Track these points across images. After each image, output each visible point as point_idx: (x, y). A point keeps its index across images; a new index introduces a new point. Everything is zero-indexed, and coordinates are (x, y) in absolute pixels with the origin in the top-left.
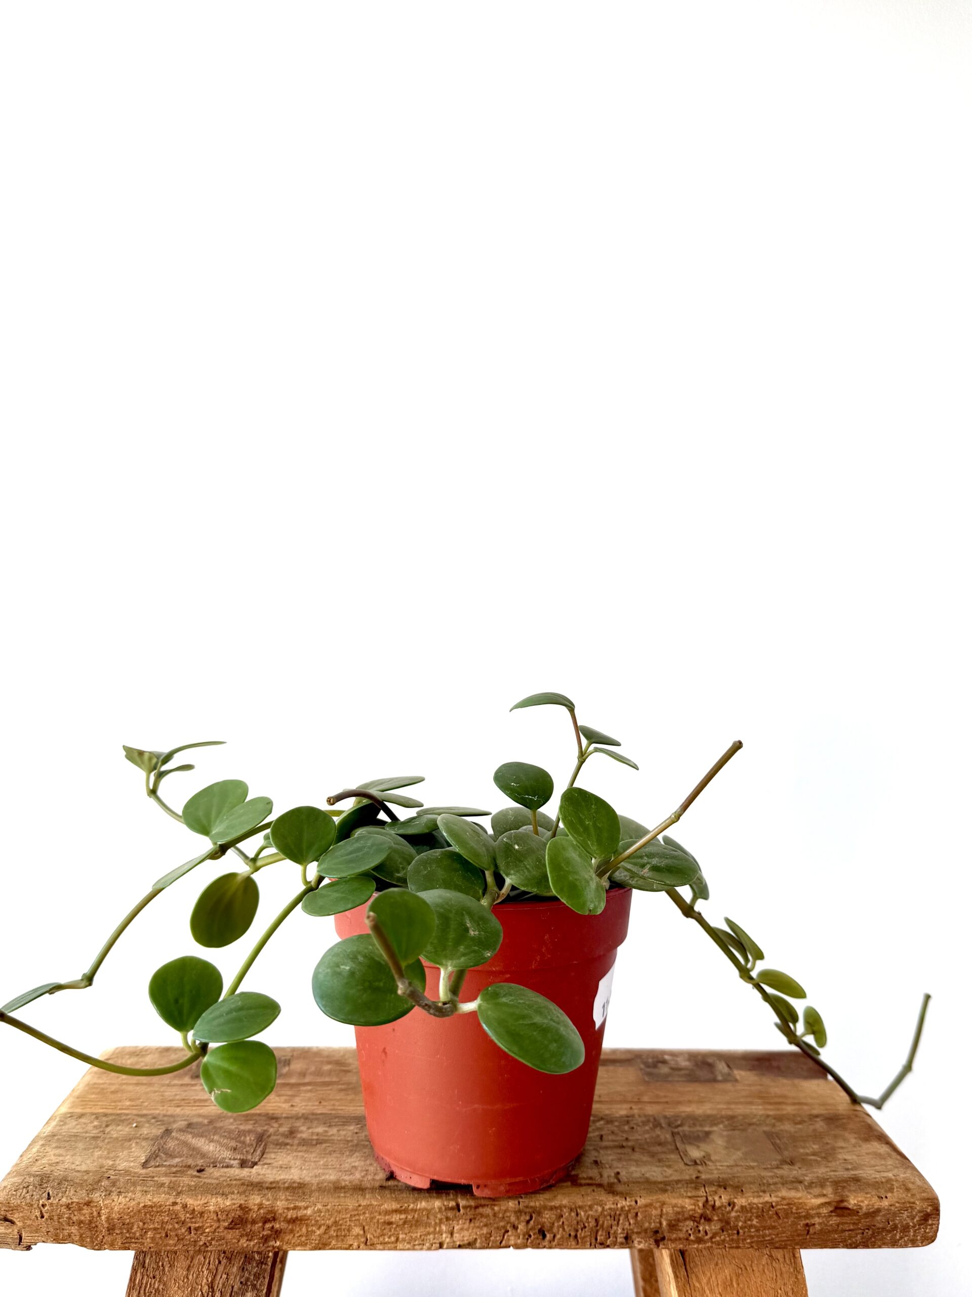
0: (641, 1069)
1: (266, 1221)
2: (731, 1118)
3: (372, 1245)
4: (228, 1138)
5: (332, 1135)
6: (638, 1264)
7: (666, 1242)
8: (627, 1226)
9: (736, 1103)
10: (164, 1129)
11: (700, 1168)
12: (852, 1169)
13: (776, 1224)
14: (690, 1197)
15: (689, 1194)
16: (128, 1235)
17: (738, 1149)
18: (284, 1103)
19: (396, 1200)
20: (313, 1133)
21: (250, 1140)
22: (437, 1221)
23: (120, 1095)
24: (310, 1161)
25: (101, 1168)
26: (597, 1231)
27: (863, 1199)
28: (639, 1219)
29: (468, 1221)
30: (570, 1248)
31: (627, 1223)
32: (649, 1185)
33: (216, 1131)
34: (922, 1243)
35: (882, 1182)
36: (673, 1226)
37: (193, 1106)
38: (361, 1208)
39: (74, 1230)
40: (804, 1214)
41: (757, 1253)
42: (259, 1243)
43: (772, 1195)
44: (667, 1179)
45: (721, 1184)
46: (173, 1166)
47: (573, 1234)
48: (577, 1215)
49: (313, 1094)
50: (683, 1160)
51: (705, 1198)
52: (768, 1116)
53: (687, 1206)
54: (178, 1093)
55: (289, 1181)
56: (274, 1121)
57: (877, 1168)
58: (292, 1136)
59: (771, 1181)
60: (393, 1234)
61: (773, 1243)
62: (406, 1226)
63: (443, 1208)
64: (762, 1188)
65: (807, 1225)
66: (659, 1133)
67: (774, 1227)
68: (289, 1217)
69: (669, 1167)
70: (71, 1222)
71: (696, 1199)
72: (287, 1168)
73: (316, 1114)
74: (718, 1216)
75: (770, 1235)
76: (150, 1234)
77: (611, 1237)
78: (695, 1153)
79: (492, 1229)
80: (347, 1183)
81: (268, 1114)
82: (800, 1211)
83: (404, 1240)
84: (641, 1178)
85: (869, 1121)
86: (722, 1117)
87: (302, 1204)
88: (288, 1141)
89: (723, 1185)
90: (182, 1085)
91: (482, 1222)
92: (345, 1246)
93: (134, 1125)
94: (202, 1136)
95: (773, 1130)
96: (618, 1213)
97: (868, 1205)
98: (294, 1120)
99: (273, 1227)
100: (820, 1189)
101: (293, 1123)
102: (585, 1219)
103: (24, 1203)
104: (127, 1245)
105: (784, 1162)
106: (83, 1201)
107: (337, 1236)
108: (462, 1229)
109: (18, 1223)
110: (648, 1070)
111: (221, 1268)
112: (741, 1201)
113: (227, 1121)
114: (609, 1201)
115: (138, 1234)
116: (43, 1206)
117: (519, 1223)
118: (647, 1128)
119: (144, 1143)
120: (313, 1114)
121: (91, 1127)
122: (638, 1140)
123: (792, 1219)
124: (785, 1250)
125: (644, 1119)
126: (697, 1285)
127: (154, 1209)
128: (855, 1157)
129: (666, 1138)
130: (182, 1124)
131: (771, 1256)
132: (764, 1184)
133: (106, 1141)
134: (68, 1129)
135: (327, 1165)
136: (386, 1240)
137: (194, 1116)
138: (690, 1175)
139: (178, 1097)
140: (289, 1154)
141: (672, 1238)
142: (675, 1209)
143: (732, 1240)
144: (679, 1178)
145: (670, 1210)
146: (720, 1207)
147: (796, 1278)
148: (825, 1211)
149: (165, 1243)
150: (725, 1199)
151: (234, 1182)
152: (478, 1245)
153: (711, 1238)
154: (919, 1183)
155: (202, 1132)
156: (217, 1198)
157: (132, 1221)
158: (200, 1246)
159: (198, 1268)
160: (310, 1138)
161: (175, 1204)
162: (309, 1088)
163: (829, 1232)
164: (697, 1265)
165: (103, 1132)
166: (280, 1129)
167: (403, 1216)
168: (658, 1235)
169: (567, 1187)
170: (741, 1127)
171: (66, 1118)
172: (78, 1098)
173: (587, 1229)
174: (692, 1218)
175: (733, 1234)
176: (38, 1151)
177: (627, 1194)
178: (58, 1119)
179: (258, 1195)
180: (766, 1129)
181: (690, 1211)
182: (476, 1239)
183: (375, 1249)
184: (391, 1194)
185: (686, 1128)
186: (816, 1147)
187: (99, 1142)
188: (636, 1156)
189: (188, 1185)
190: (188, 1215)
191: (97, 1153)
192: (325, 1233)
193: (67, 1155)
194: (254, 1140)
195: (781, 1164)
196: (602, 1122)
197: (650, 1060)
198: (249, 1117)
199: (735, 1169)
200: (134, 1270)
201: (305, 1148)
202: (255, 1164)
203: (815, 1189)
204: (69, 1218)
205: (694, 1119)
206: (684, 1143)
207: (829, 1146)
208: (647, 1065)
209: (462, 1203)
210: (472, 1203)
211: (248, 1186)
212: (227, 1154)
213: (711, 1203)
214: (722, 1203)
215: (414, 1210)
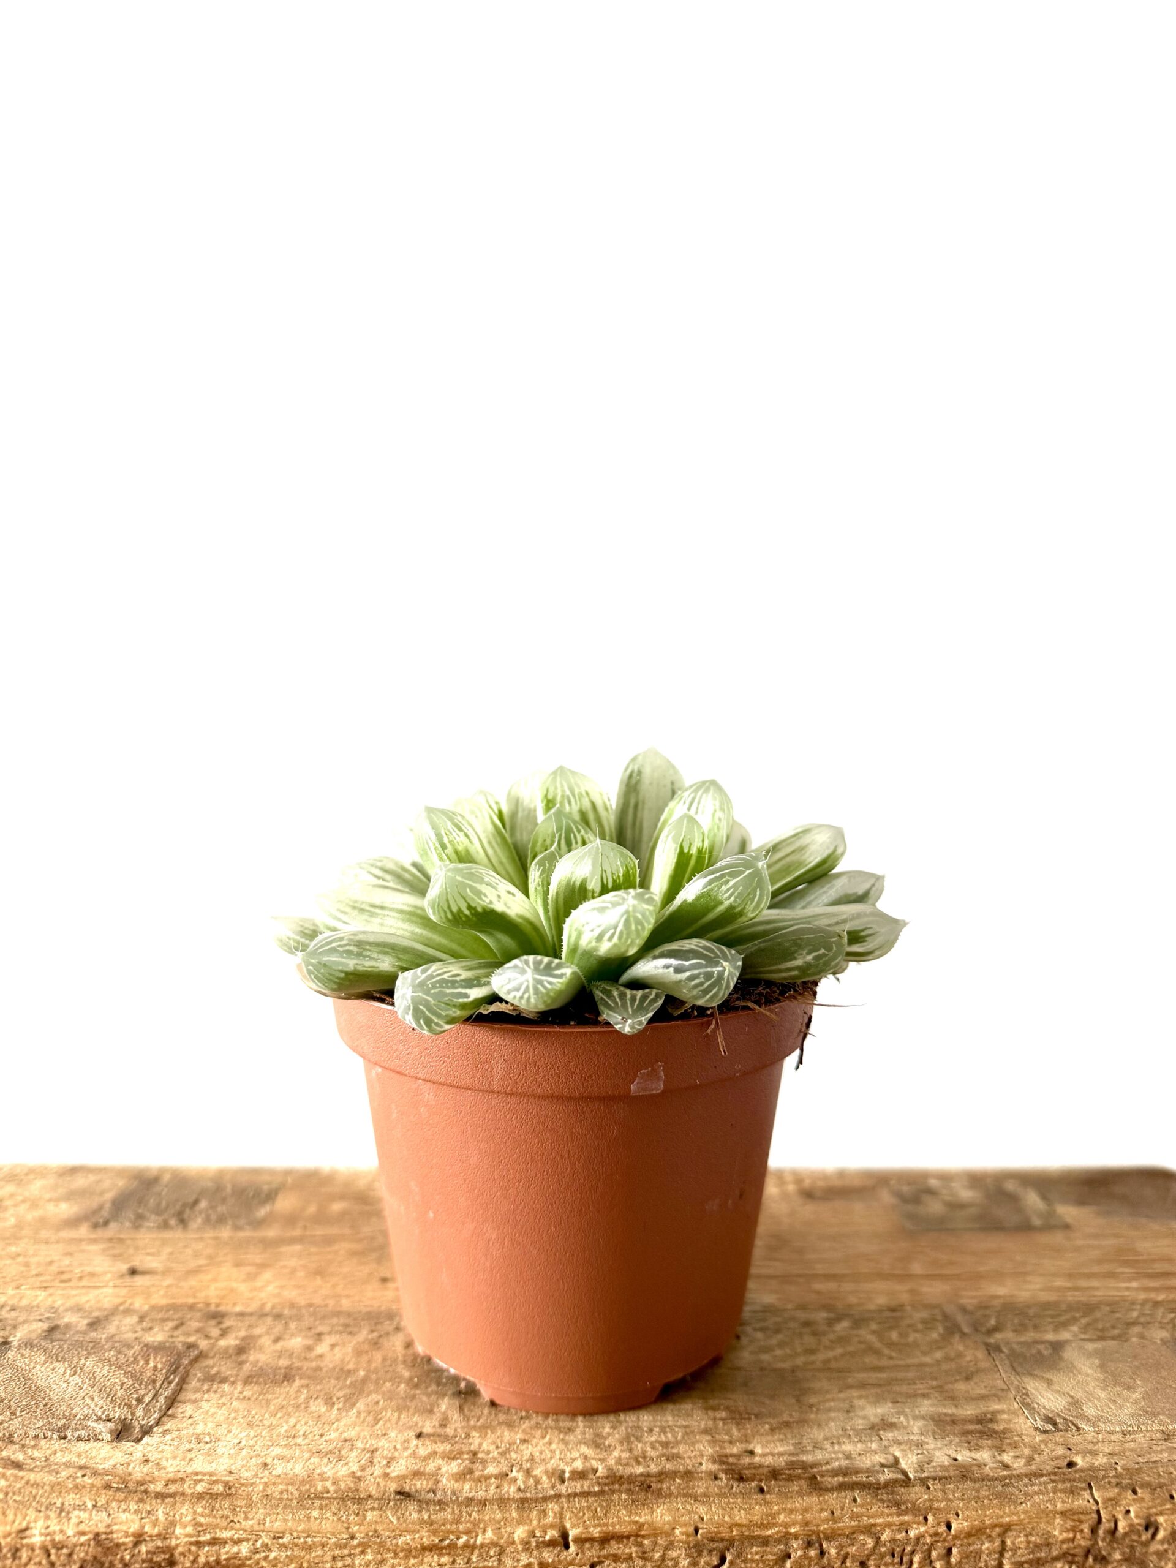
0: (894, 1207)
2: (1088, 1309)
4: (111, 1366)
5: (321, 1356)
9: (1087, 1276)
11: (1068, 1438)
14: (1063, 1514)
15: (1059, 1506)
17: (1130, 1387)
18: (244, 1281)
20: (281, 1354)
21: (155, 1368)
28: (953, 1560)
33: (95, 1346)
37: (72, 1288)
38: (355, 1542)
44: (1008, 1471)
45: (1125, 1482)
49: (302, 1262)
51: (1095, 1516)
52: (1156, 1304)
53: (1056, 1533)
54: (56, 1258)
55: (207, 1478)
56: (213, 1322)
58: (243, 1357)
63: (534, 1544)
66: (961, 1348)
71: (1076, 1517)
72: (210, 1442)
73: (299, 1309)
74: (1123, 1554)
78: (1048, 1400)
80: (328, 1484)
81: (208, 1305)
86: (1071, 1308)
88: (229, 1373)
89: (1128, 1482)
90: (72, 1241)
94: (64, 1359)
96: (909, 1549)
98: (254, 1318)
101: (250, 1326)
110: (910, 1208)
118: (934, 1335)
120: (292, 1305)
122: (922, 1365)
125: (924, 1314)
129: (977, 1361)
130: (37, 1328)
135: (294, 1437)
137: (67, 1310)
138: (1057, 1458)
139: (54, 1268)
140: (224, 1404)
142: (1032, 1539)
144: (1033, 1467)
145: (1021, 1541)
146: (1126, 1534)
150: (1137, 1516)
151: (88, 1480)
155: (69, 1350)
156: (47, 1517)
160: (274, 1363)
162: (297, 1248)
166: (222, 1343)
169: (800, 1494)
170: (1116, 1332)
174: (1064, 1556)
179: (136, 1512)
181: (1063, 1542)
184: (420, 1512)
185: (1006, 1336)
194: (161, 1370)
196: (845, 1324)
197: (905, 1189)
198: (171, 1312)
201: (256, 1388)
202: (147, 1431)
206: (1018, 1374)
208: (903, 1199)
209: (572, 1533)
210: (596, 1532)
211: (118, 1489)
212: (97, 1405)
213: (1106, 1525)
214: (1131, 1525)
215: (470, 1547)
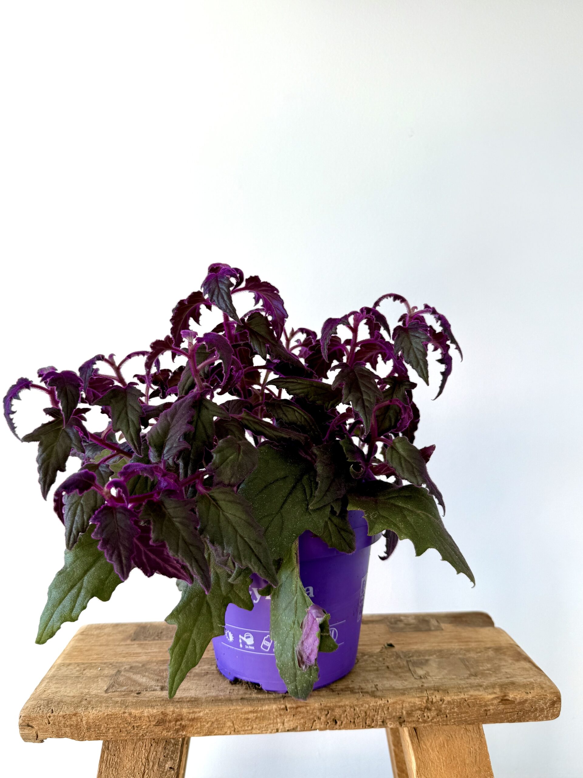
0: (388, 626)
1: (177, 720)
2: (440, 651)
3: (238, 732)
4: (153, 674)
6: (390, 737)
7: (405, 723)
8: (383, 715)
9: (443, 643)
10: (117, 670)
11: (423, 680)
12: (510, 678)
13: (468, 711)
14: (418, 697)
15: (418, 695)
16: (98, 732)
17: (445, 669)
19: (251, 705)
20: (202, 670)
21: (166, 674)
22: (275, 716)
23: (90, 652)
24: (201, 685)
25: (82, 693)
26: (366, 719)
27: (517, 694)
28: (390, 711)
29: (292, 716)
30: (351, 729)
31: (383, 714)
32: (394, 691)
33: (147, 670)
34: (552, 718)
35: (528, 684)
36: (409, 714)
37: (132, 657)
38: (231, 711)
39: (68, 730)
40: (483, 704)
41: (458, 728)
42: (174, 733)
43: (465, 694)
44: (405, 687)
46: (123, 691)
47: (352, 721)
48: (354, 710)
50: (413, 676)
51: (427, 698)
52: (461, 649)
53: (417, 702)
54: (124, 649)
55: (189, 697)
57: (524, 676)
59: (464, 686)
60: (250, 725)
61: (466, 721)
62: (257, 720)
63: (278, 709)
64: (459, 690)
65: (486, 710)
66: (400, 661)
67: (467, 712)
68: (190, 718)
69: (406, 680)
70: (65, 726)
71: (422, 698)
72: (189, 690)
74: (435, 707)
75: (465, 717)
76: (111, 730)
77: (374, 721)
78: (421, 672)
79: (306, 720)
80: (222, 697)
82: (481, 702)
83: (256, 728)
84: (390, 687)
85: (519, 650)
86: (435, 651)
87: (198, 710)
89: (437, 689)
90: (126, 645)
91: (300, 716)
92: (223, 733)
93: (99, 669)
94: (138, 673)
95: (465, 657)
96: (377, 708)
97: (520, 698)
99: (181, 724)
100: (492, 689)
102: (359, 712)
103: (38, 716)
104: (98, 737)
105: (471, 675)
106: (71, 713)
107: (218, 727)
108: (289, 721)
109: (35, 727)
110: (391, 625)
111: (152, 749)
112: (447, 698)
113: (153, 664)
114: (372, 701)
115: (104, 731)
116: (49, 717)
117: (322, 716)
118: (393, 659)
119: (106, 679)
121: (75, 671)
123: (477, 707)
124: (474, 725)
125: (391, 654)
126: (424, 747)
127: (113, 716)
128: (511, 671)
129: (403, 664)
130: (127, 667)
131: (466, 729)
132: (460, 688)
133: (84, 678)
134: (62, 672)
135: (211, 687)
136: (246, 728)
137: (134, 662)
138: (418, 685)
139: (124, 652)
140: (189, 682)
141: (409, 721)
142: (410, 704)
143: (443, 721)
144: (412, 687)
145: (407, 705)
146: (436, 702)
147: (481, 741)
148: (496, 702)
149: (120, 735)
150: (438, 697)
151: (158, 699)
152: (298, 729)
153: (431, 720)
154: (548, 684)
155: (139, 671)
156: (148, 708)
157: (101, 723)
158: (140, 736)
159: (139, 749)
160: (200, 672)
161: (124, 713)
163: (498, 714)
164: (423, 736)
165: (82, 673)
167: (255, 715)
168: (401, 719)
169: (348, 694)
170: (446, 656)
171: (61, 666)
172: (67, 654)
173: (360, 718)
174: (420, 709)
175: (444, 717)
176: (45, 686)
177: (382, 697)
178: (56, 667)
179: (172, 706)
180: (461, 656)
181: (418, 705)
182: (297, 726)
183: (240, 734)
184: (248, 702)
185: (415, 658)
186: (489, 666)
187: (80, 679)
188: (387, 675)
189: (132, 702)
190: (132, 719)
191: (79, 686)
192: (211, 726)
193: (62, 687)
195: (470, 676)
196: (366, 657)
197: (393, 620)
198: (165, 662)
199: (443, 681)
200: (103, 752)
201: (197, 678)
203: (490, 690)
204: (65, 723)
205: (419, 653)
206: (413, 666)
207: (496, 665)
208: (391, 623)
209: (288, 706)
210: (294, 706)
211: (166, 701)
212: (153, 683)
213: (431, 700)
214: (437, 700)
215: (261, 711)
